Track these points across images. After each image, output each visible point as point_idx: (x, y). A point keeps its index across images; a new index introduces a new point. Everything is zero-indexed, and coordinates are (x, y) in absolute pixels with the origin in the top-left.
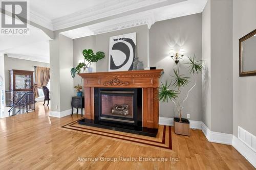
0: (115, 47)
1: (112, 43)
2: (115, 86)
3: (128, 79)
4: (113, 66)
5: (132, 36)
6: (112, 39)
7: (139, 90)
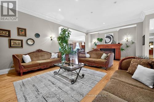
0: (107, 37)
1: (105, 36)
2: (107, 48)
3: (111, 46)
4: (106, 43)
5: (112, 34)
6: (105, 35)
7: (115, 49)
